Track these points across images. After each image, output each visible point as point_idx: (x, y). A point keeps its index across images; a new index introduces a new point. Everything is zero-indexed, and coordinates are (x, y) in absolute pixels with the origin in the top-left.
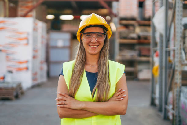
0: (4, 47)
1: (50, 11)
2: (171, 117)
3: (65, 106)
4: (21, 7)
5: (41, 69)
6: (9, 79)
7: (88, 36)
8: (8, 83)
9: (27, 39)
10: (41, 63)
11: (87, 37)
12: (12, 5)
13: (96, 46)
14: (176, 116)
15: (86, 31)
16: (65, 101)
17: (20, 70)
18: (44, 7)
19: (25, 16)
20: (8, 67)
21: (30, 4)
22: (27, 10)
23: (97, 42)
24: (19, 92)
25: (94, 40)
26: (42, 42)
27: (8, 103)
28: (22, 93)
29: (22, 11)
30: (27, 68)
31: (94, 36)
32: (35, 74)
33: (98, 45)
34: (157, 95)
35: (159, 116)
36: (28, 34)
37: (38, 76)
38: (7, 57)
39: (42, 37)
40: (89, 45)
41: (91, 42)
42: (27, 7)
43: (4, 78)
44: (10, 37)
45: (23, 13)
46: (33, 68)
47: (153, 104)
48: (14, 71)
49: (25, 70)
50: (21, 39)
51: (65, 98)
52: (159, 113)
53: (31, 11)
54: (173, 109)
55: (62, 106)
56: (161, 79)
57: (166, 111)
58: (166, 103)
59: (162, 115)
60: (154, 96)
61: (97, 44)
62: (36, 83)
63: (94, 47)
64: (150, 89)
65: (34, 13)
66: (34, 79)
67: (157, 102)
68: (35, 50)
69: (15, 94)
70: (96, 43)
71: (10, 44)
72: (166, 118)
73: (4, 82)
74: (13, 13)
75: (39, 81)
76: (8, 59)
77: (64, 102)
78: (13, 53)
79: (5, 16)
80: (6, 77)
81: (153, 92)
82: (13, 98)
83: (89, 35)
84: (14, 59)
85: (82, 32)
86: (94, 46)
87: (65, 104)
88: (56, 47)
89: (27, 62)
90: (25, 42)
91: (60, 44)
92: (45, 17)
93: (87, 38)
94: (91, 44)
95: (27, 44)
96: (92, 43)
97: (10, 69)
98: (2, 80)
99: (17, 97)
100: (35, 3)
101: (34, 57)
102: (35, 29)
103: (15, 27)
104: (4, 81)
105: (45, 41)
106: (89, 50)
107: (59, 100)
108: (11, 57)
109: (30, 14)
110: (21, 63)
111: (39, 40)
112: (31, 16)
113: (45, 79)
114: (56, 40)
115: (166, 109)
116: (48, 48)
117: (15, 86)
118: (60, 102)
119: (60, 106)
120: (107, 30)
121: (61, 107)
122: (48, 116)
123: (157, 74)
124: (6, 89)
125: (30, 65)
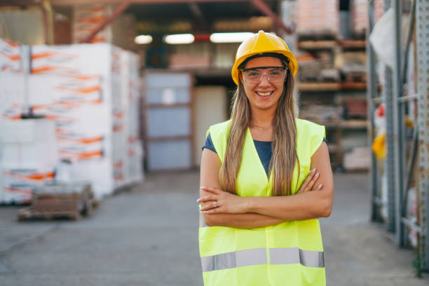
0: (50, 109)
1: (141, 26)
2: (414, 241)
3: (218, 210)
4: (80, 21)
5: (131, 153)
6: (64, 176)
7: (254, 74)
8: (64, 185)
9: (98, 89)
10: (131, 140)
11: (252, 76)
12: (60, 17)
13: (269, 94)
14: (424, 237)
15: (249, 66)
16: (216, 201)
17: (86, 156)
18: (128, 19)
19: (90, 40)
20: (62, 151)
21: (99, 14)
22: (94, 26)
23: (270, 85)
24: (89, 202)
25: (264, 82)
26: (130, 96)
27: (67, 226)
28: (95, 205)
29: (81, 29)
30: (101, 153)
31: (265, 74)
32: (118, 165)
33: (273, 92)
34: (385, 199)
35: (389, 241)
36: (101, 79)
37: (125, 169)
38: (58, 130)
39: (131, 84)
40: (256, 92)
41: (260, 85)
42: (94, 21)
43: (53, 175)
44: (62, 87)
45: (85, 33)
46: (114, 152)
47: (376, 217)
48: (74, 159)
49: (98, 157)
50: (86, 91)
51: (214, 197)
52: (391, 236)
53: (102, 28)
54: (418, 224)
55: (212, 211)
56: (391, 162)
57: (404, 229)
58: (404, 213)
59: (396, 238)
60: (377, 201)
61: (271, 89)
62: (121, 183)
63: (266, 94)
64: (370, 187)
65: (108, 33)
66: (117, 176)
67: (385, 212)
68: (117, 114)
69: (80, 207)
70: (268, 87)
71: (62, 102)
72: (404, 245)
73: (55, 184)
74: (63, 36)
75: (127, 180)
76: (60, 134)
77: (215, 203)
78: (70, 122)
79: (47, 43)
80: (58, 173)
81: (376, 192)
82: (77, 215)
83: (255, 72)
84: (72, 135)
85: (242, 66)
86: (265, 92)
87: (218, 207)
88: (160, 106)
89: (101, 139)
90: (95, 96)
91: (169, 97)
92: (133, 41)
93: (252, 79)
94: (259, 90)
95: (100, 101)
96: (261, 87)
97: (66, 156)
98: (49, 179)
99: (84, 213)
100: (109, 12)
101: (116, 128)
102: (115, 69)
103: (72, 65)
104: (55, 181)
105: (136, 94)
106: (256, 102)
107: (205, 202)
108: (66, 129)
109: (100, 35)
110: (87, 141)
111: (125, 90)
112: (103, 40)
113: (138, 177)
114: (161, 90)
115: (402, 225)
116: (144, 108)
117: (79, 190)
118: (207, 205)
119: (208, 212)
120: (288, 62)
121: (210, 214)
122: (154, 248)
123: (383, 154)
124: (62, 197)
125: (107, 146)
